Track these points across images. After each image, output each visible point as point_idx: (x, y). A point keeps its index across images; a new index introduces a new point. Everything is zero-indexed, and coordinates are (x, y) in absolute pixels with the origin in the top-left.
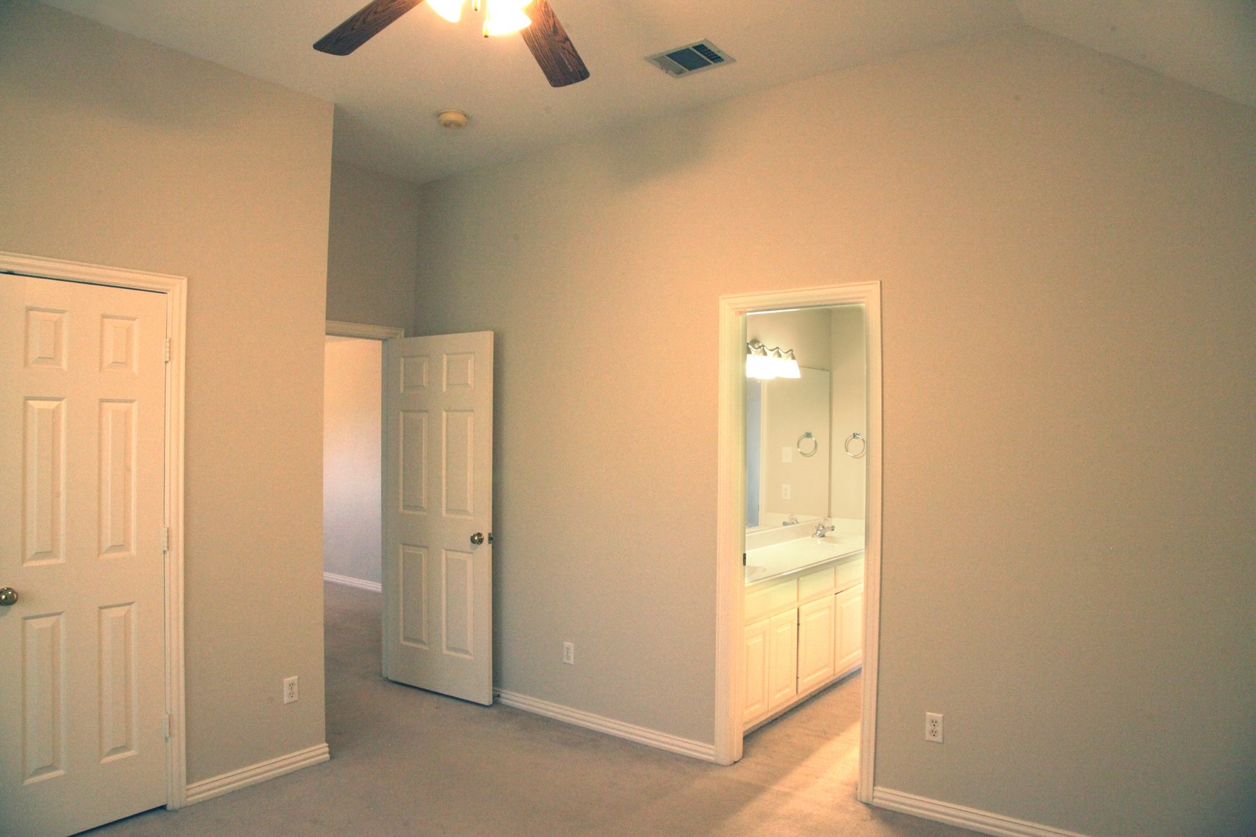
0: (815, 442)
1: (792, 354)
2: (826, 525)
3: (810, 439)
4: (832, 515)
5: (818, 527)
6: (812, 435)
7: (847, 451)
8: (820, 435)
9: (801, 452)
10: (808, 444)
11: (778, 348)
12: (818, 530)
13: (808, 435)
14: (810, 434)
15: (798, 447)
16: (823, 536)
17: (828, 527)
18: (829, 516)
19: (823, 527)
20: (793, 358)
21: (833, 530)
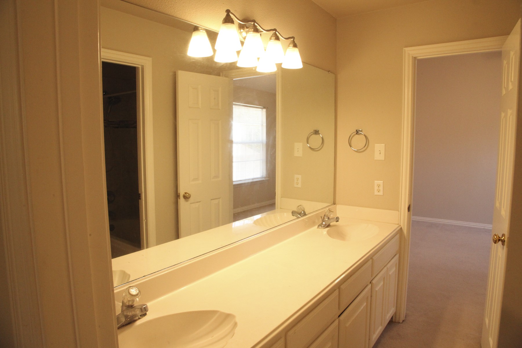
0: (322, 138)
1: (294, 41)
2: (332, 216)
3: (318, 136)
4: (337, 202)
5: (324, 218)
6: (319, 132)
7: (351, 146)
8: (327, 132)
9: (310, 147)
10: (316, 141)
11: (275, 30)
12: (323, 221)
13: (316, 132)
14: (318, 131)
15: (308, 143)
16: (329, 226)
17: (333, 218)
18: (334, 203)
19: (329, 218)
20: (295, 46)
21: (338, 221)
